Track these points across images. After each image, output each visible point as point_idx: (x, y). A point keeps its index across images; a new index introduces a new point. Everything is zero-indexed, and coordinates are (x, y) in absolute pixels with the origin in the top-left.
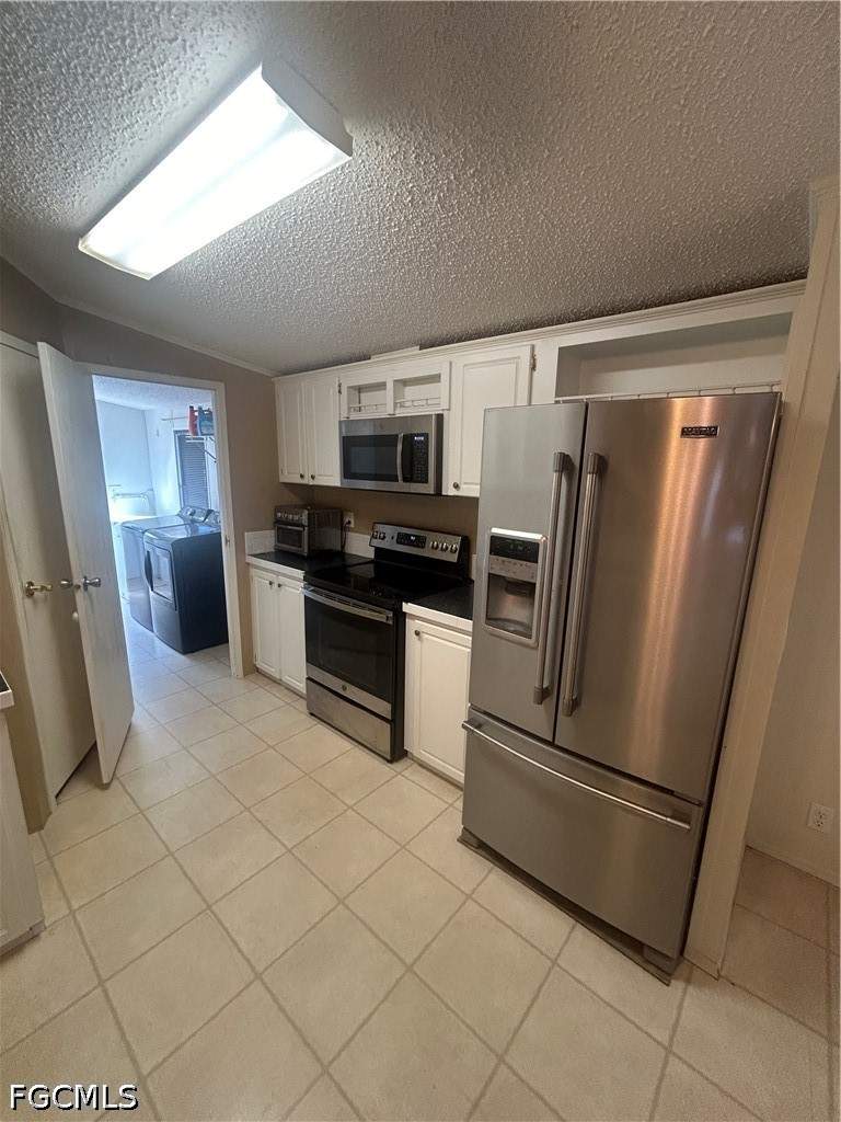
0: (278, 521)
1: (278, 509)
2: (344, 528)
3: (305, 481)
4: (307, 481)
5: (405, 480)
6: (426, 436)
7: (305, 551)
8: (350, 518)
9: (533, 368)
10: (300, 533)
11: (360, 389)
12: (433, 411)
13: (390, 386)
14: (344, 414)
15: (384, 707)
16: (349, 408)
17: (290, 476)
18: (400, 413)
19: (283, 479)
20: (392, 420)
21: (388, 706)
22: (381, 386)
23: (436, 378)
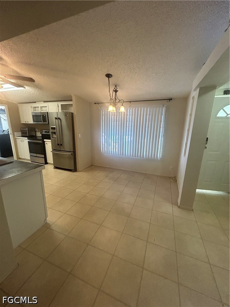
0: (21, 130)
1: (21, 128)
2: (36, 132)
3: (26, 123)
4: (27, 123)
5: (43, 122)
6: (46, 115)
7: (28, 135)
8: (37, 130)
9: (58, 107)
10: (26, 132)
11: (35, 107)
12: (46, 112)
13: (40, 107)
14: (33, 111)
15: (43, 156)
16: (33, 110)
17: (23, 122)
18: (42, 111)
19: (21, 123)
20: (41, 113)
21: (43, 155)
22: (38, 107)
23: (46, 107)
